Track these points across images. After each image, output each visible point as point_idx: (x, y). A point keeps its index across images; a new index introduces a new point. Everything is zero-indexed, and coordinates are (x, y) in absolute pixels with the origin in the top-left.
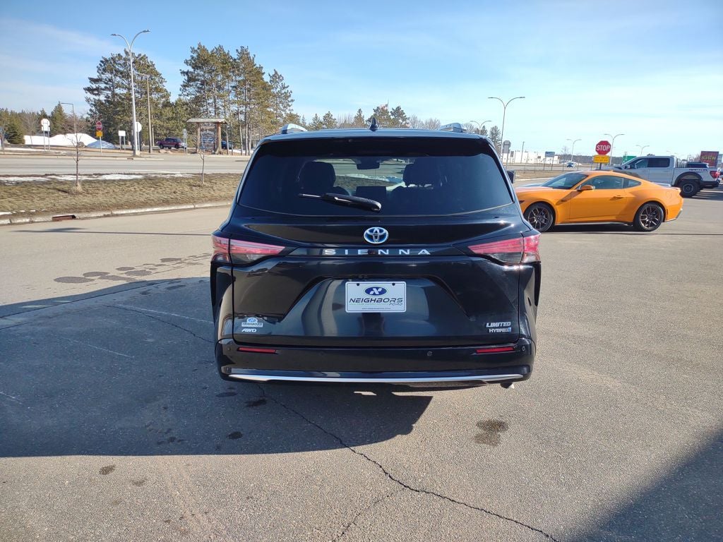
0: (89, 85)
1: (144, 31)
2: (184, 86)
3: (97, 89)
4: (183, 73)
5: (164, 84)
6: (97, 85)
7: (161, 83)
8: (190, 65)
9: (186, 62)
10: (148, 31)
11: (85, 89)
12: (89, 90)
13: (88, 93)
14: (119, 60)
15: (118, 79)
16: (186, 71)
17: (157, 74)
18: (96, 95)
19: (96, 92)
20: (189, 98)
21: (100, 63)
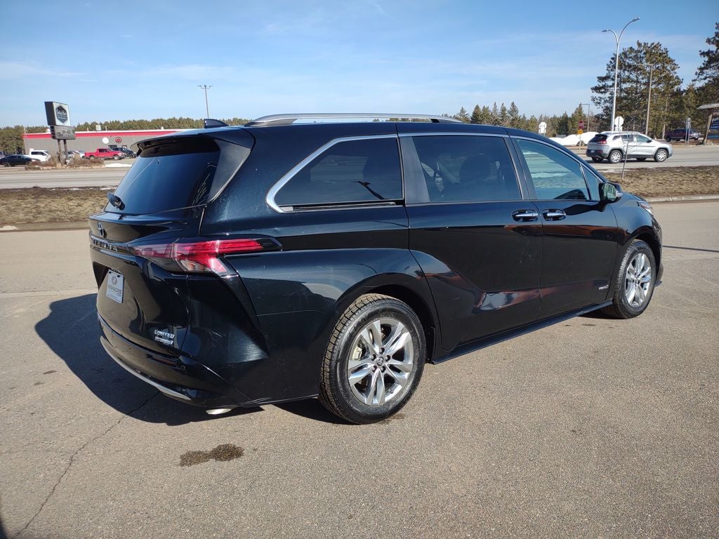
0: (597, 84)
1: (634, 20)
2: (701, 69)
3: (604, 87)
4: (703, 54)
5: (676, 70)
6: (604, 83)
7: (674, 69)
8: (713, 43)
9: (708, 41)
10: (638, 19)
11: (592, 89)
12: (597, 89)
13: (595, 93)
14: (630, 53)
15: (627, 73)
16: (706, 51)
17: (671, 61)
18: (602, 93)
19: (603, 90)
20: (706, 81)
21: (610, 60)
